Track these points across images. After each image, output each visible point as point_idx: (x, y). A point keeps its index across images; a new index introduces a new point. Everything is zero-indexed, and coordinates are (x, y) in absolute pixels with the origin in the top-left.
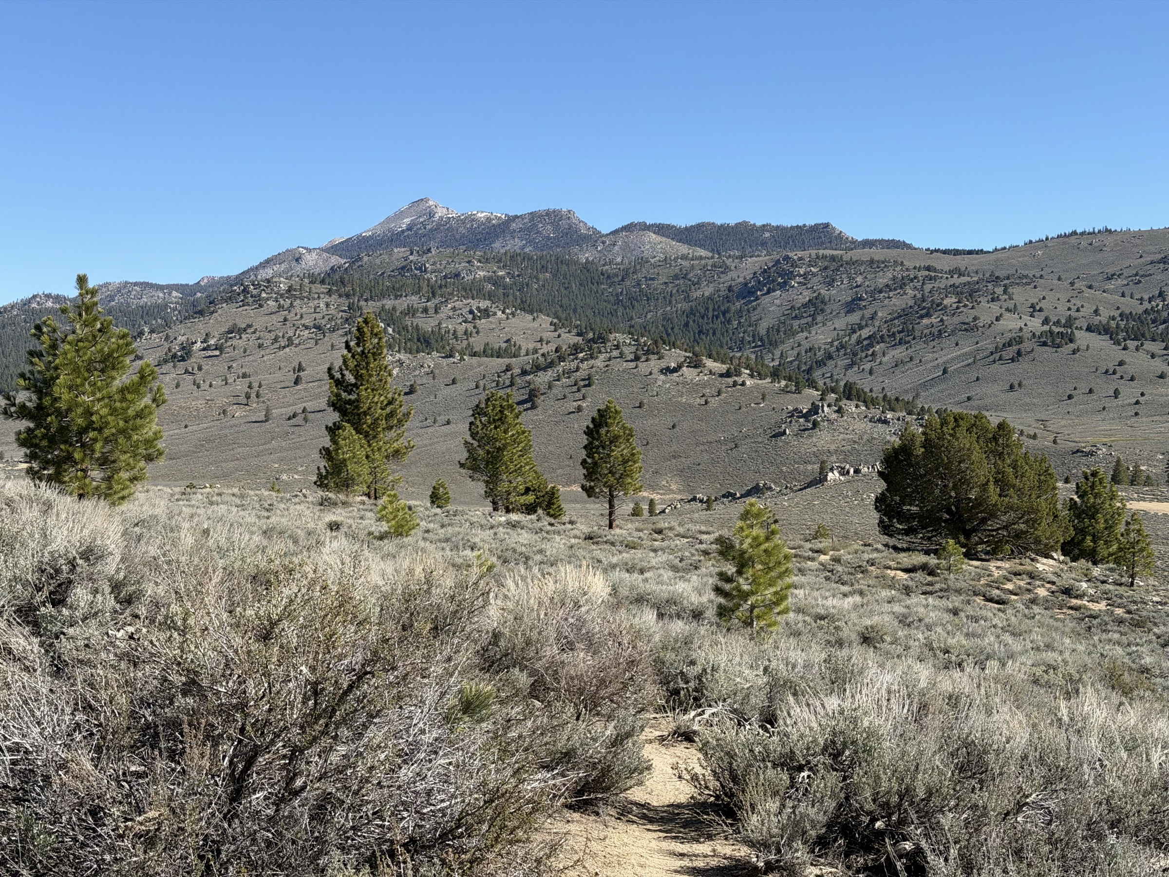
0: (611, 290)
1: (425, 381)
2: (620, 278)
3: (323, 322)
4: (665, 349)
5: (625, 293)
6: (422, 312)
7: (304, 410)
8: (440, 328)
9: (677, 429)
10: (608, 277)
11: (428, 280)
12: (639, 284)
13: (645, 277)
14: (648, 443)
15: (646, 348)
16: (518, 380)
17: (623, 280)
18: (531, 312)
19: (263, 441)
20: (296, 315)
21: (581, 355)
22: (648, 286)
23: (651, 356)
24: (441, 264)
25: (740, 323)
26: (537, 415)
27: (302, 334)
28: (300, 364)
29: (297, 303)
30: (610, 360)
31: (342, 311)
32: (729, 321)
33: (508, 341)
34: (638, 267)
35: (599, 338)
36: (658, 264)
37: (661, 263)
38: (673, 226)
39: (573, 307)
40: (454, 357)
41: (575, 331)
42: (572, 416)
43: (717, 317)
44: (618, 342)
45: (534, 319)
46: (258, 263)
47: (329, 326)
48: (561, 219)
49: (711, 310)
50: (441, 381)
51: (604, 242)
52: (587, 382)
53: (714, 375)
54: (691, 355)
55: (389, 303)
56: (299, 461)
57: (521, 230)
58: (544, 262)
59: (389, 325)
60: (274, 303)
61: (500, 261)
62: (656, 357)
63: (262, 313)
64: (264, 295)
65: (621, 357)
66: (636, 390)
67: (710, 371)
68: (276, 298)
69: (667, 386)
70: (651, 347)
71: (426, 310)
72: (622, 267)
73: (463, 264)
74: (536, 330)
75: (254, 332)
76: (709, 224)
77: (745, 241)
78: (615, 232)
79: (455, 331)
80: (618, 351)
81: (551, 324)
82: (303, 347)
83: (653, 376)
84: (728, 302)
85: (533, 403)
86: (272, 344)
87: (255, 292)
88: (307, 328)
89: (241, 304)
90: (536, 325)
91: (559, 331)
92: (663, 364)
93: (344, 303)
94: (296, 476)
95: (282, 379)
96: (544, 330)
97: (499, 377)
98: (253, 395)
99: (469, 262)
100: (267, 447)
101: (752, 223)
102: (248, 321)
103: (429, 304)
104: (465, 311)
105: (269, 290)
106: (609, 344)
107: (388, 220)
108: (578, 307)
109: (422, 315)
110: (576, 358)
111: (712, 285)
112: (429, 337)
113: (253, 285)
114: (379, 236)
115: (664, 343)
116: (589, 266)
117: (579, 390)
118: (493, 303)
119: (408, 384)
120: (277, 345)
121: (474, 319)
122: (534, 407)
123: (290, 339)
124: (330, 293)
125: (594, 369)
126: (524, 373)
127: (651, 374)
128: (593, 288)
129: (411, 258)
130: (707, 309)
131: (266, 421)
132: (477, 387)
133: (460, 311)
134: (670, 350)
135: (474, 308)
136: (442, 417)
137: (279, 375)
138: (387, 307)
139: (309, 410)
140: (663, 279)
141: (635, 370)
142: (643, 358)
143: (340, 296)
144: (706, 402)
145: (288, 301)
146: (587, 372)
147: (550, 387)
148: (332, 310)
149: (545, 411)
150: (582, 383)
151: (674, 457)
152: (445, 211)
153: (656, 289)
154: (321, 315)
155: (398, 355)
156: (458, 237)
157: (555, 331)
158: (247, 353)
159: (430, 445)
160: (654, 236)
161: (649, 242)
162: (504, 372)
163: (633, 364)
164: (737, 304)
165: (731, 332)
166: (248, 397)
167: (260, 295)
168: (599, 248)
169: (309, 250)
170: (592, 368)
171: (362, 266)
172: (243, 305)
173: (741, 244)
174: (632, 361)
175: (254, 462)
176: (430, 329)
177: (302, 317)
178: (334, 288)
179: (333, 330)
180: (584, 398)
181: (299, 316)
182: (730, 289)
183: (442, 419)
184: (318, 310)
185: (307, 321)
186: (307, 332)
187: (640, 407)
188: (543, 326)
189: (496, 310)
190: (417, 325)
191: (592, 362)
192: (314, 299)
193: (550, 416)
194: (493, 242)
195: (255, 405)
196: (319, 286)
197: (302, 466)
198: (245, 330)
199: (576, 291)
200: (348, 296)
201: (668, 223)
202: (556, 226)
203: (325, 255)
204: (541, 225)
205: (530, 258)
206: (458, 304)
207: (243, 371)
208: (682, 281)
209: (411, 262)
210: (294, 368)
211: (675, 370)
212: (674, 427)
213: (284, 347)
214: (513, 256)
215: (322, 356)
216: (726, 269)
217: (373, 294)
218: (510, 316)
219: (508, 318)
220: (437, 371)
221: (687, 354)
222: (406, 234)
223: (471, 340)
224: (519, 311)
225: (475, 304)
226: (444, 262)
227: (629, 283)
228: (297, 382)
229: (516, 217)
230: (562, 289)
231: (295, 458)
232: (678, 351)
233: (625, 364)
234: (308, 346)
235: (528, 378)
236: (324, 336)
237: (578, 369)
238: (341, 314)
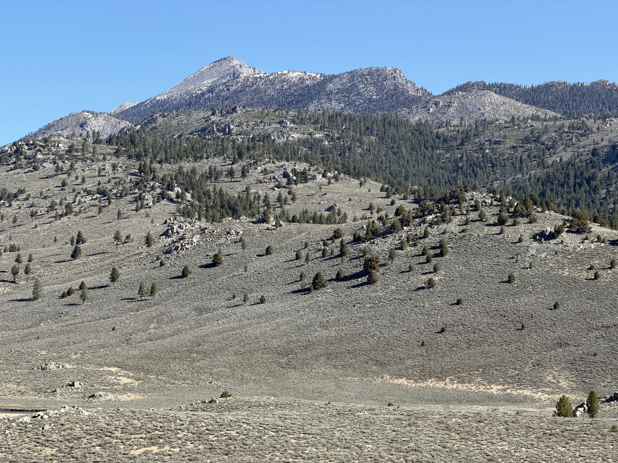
0: (448, 155)
1: (231, 251)
2: (459, 142)
3: (109, 187)
4: (536, 211)
5: (465, 158)
6: (227, 176)
7: (82, 286)
8: (248, 194)
9: (560, 310)
10: (445, 140)
11: (234, 141)
12: (481, 149)
13: (489, 141)
14: (523, 327)
15: (512, 210)
16: (351, 250)
17: (462, 144)
18: (357, 176)
19: (29, 323)
20: (77, 178)
21: (430, 218)
22: (493, 150)
23: (519, 219)
24: (247, 126)
25: (608, 192)
26: (376, 291)
27: (83, 200)
28: (79, 235)
29: (79, 165)
30: (466, 223)
31: (132, 174)
32: (595, 190)
33: (330, 209)
34: (481, 129)
35: (452, 197)
36: (504, 125)
37: (507, 125)
38: (517, 87)
39: (404, 174)
40: (268, 222)
41: (412, 197)
42: (421, 292)
43: (580, 185)
44: (476, 201)
45: (361, 184)
46: (37, 130)
47: (115, 191)
48: (385, 79)
49: (572, 177)
50: (251, 252)
51: (436, 104)
52: (438, 251)
53: (603, 242)
54: (571, 218)
55: (187, 166)
56: (73, 347)
57: (339, 91)
58: (368, 124)
59: (187, 190)
60: (51, 166)
61: (317, 122)
62: (526, 220)
63: (37, 176)
64: (39, 156)
65: (481, 220)
66: (502, 261)
67: (598, 237)
68: (54, 159)
69: (543, 255)
70: (519, 208)
71: (231, 173)
72: (461, 129)
73: (274, 126)
74: (364, 196)
75: (27, 199)
76: (559, 84)
77: (603, 103)
78: (449, 93)
79: (266, 197)
80: (477, 213)
81: (382, 190)
82: (84, 215)
83: (524, 243)
84: (593, 167)
85: (371, 276)
86: (48, 212)
87: (29, 153)
88: (89, 193)
89: (12, 166)
90: (364, 190)
91: (393, 197)
92: (536, 228)
93: (135, 165)
94: (67, 366)
95: (58, 251)
96: (374, 196)
97: (325, 244)
98: (22, 271)
99: (281, 123)
100: (33, 330)
101: (610, 82)
102: (20, 186)
103: (234, 166)
104: (278, 174)
105: (46, 151)
106: (465, 204)
107: (186, 81)
108: (410, 174)
109: (226, 179)
110: (424, 222)
111: (570, 149)
112: (236, 204)
113: (27, 145)
114: (175, 99)
115: (535, 204)
116: (422, 128)
117: (428, 261)
118: (311, 165)
119: (211, 254)
120: (53, 213)
121: (289, 183)
122: (371, 282)
123: (68, 206)
124: (117, 154)
125: (447, 235)
126: (357, 240)
127: (520, 240)
128: (428, 152)
129: (213, 118)
130: (568, 176)
131: (35, 299)
132: (298, 257)
133: (273, 175)
134: (543, 211)
135: (289, 171)
136: (253, 294)
137: (54, 249)
138: (185, 170)
139: (87, 285)
140: (510, 143)
141: (500, 236)
142: (510, 222)
143: (130, 157)
144: (596, 276)
145: (68, 163)
146: (438, 239)
147: (391, 257)
148: (120, 174)
149: (385, 286)
150: (432, 252)
151: (560, 345)
152: (251, 71)
153: (503, 154)
154: (106, 179)
155: (198, 223)
156: (266, 99)
157: (388, 197)
158: (18, 223)
159: (240, 328)
160: (496, 96)
161: (491, 103)
162: (331, 239)
163: (496, 229)
164: (604, 170)
165: (598, 202)
166: (15, 272)
167: (35, 156)
168: (431, 110)
169: (96, 115)
170: (444, 233)
171: (156, 128)
172: (15, 168)
173: (598, 106)
174: (495, 225)
175: (16, 347)
176: (236, 195)
177: (83, 181)
178: (123, 149)
179: (120, 196)
180: (436, 270)
181: (80, 180)
182: (594, 153)
183: (254, 296)
184: (103, 173)
185: (90, 185)
186: (89, 198)
187: (509, 282)
188: (373, 191)
189: (315, 173)
190: (221, 190)
191: (443, 226)
192: (98, 160)
193: (393, 292)
194: (307, 105)
195: (23, 282)
196: (105, 146)
197: (76, 353)
198: (16, 196)
199: (407, 157)
200: (138, 157)
201: (511, 82)
202: (380, 88)
203: (113, 120)
204: (362, 86)
205: (352, 119)
206: (269, 166)
207: (12, 243)
208: (533, 146)
209: (213, 123)
210: (73, 238)
211: (552, 236)
212: (556, 306)
213: (61, 216)
214: (332, 117)
215: (107, 226)
216: (587, 132)
217: (169, 156)
218: (333, 181)
219: (329, 183)
220: (247, 239)
221: (566, 217)
222: (206, 96)
223: (287, 207)
224: (342, 175)
225: (289, 166)
226: (252, 123)
227: (469, 147)
228: (75, 255)
229: (334, 77)
230: (391, 154)
231: (68, 344)
232: (552, 213)
233: (486, 229)
234: (90, 214)
235: (363, 246)
236: (110, 203)
237: (425, 235)
238: (130, 177)
